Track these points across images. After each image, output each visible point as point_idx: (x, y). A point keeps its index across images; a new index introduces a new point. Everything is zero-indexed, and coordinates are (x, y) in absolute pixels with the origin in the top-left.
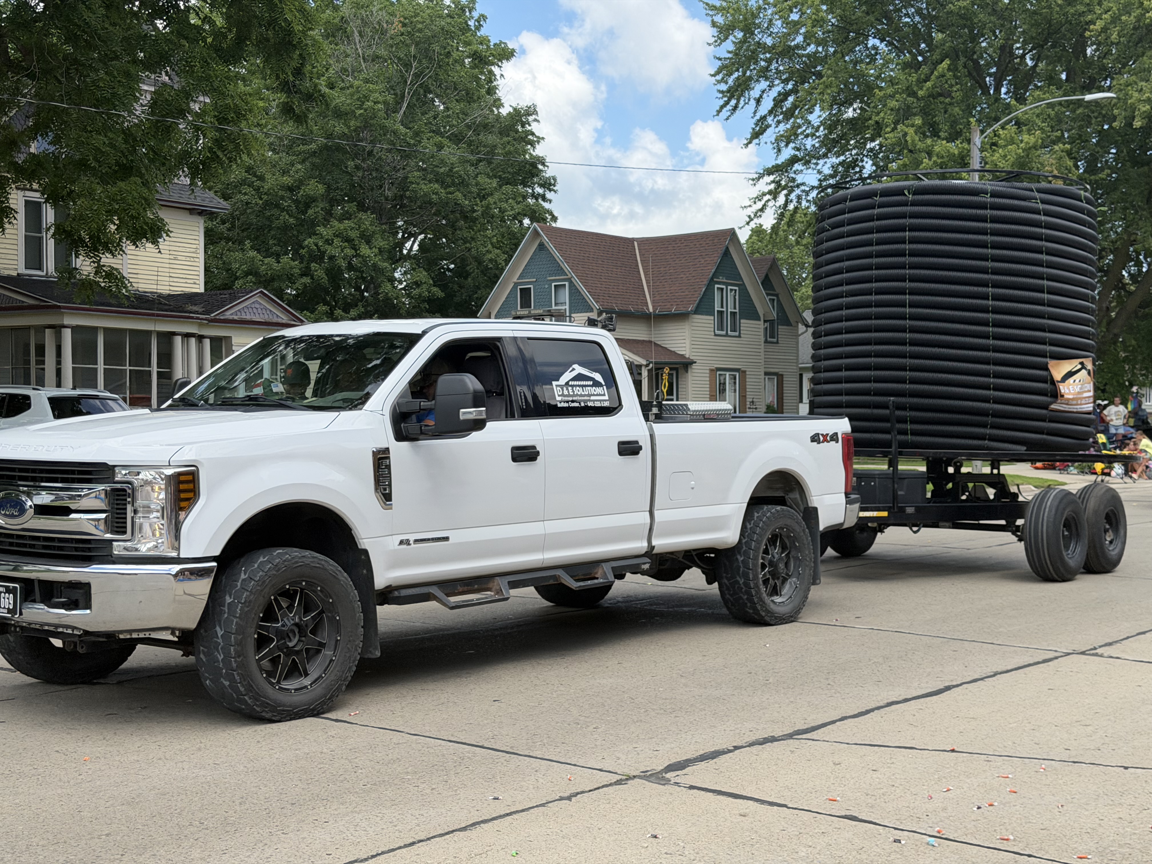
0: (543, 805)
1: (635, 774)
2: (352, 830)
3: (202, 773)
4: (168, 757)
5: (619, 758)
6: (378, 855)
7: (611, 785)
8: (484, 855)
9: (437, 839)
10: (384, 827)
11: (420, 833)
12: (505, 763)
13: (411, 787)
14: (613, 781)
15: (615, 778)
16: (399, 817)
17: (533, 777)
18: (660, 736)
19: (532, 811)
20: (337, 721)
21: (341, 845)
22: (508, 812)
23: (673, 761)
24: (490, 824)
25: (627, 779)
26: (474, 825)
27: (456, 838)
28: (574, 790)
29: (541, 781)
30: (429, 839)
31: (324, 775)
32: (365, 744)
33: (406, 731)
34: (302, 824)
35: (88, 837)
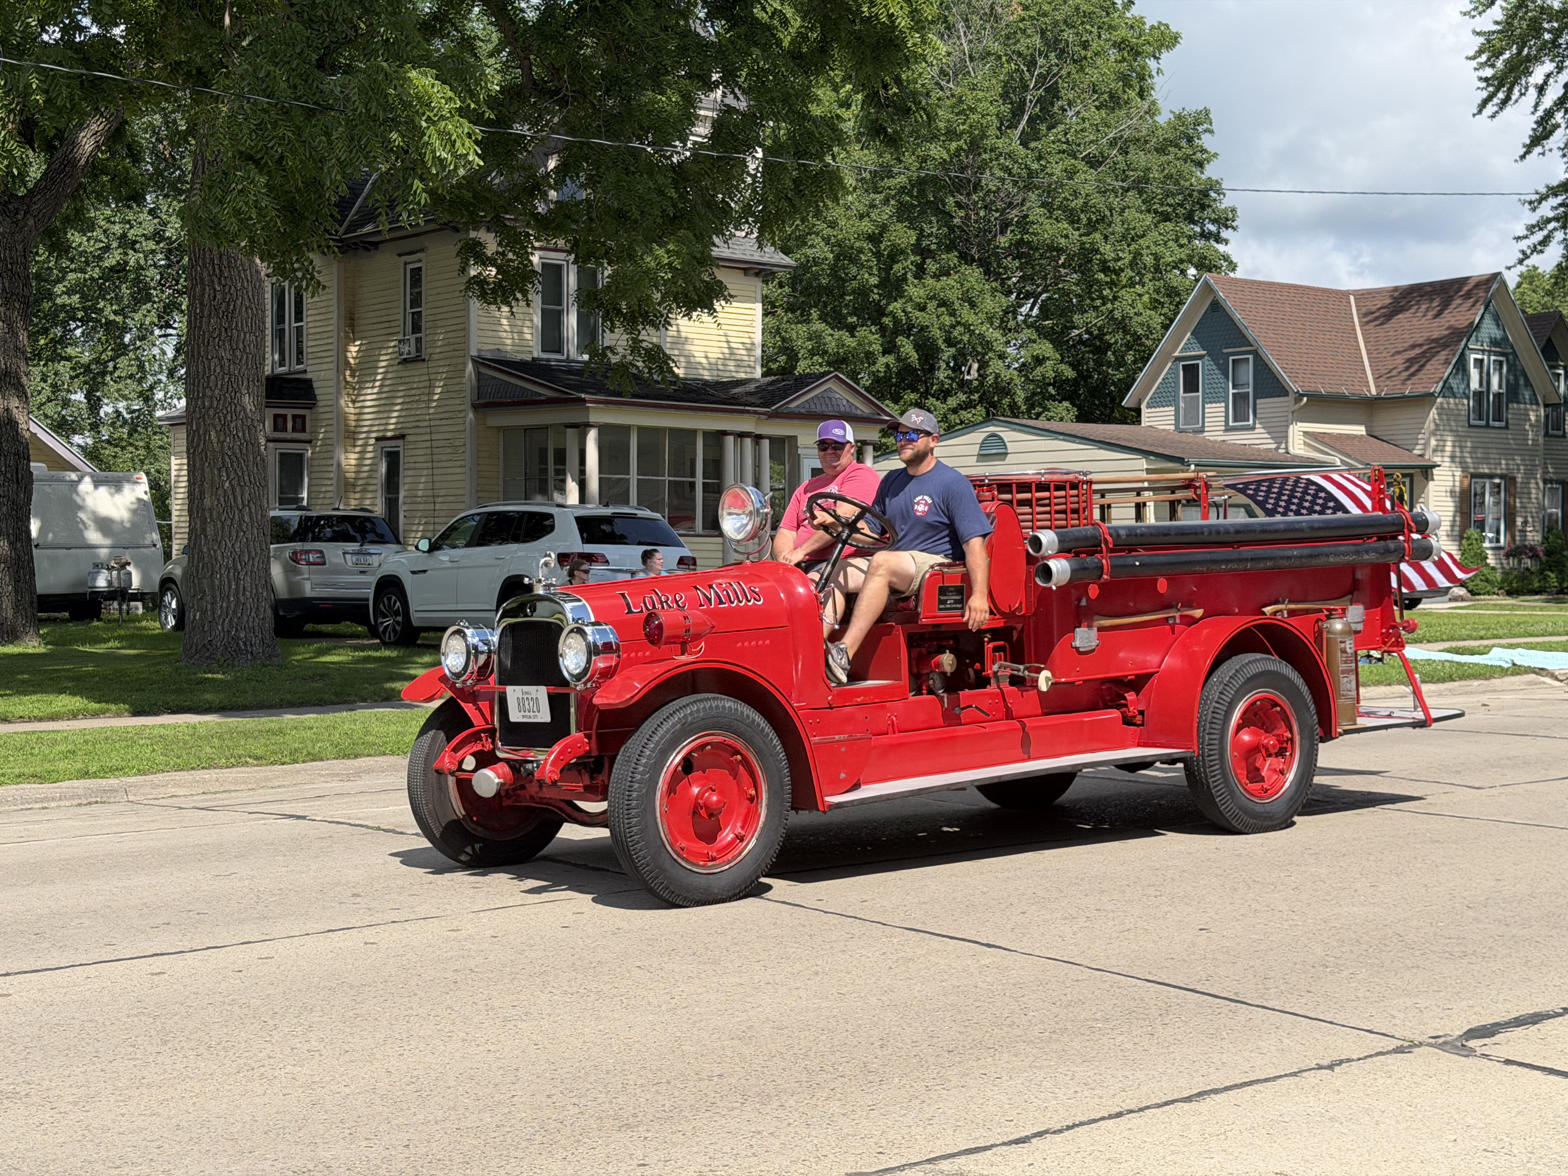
0: (1294, 1074)
1: (1421, 1040)
2: (1034, 1091)
3: (825, 1004)
5: (1394, 1017)
6: (1075, 1125)
7: (1388, 1052)
8: (1223, 1137)
9: (1154, 1110)
10: (1078, 1089)
11: (1129, 1101)
12: (1230, 1015)
13: (1105, 1039)
14: (1390, 1048)
15: (1393, 1044)
16: (1096, 1077)
17: (1273, 1035)
18: (1450, 989)
19: (1280, 1081)
20: (989, 946)
21: (1024, 1110)
22: (1247, 1080)
23: (1475, 1024)
24: (1224, 1095)
25: (1411, 1046)
26: (1200, 1094)
27: (1178, 1111)
28: (1336, 1057)
29: (1284, 1040)
30: (1141, 1110)
31: (984, 1016)
32: (1032, 979)
33: (1085, 964)
34: (967, 1079)
35: (696, 1077)
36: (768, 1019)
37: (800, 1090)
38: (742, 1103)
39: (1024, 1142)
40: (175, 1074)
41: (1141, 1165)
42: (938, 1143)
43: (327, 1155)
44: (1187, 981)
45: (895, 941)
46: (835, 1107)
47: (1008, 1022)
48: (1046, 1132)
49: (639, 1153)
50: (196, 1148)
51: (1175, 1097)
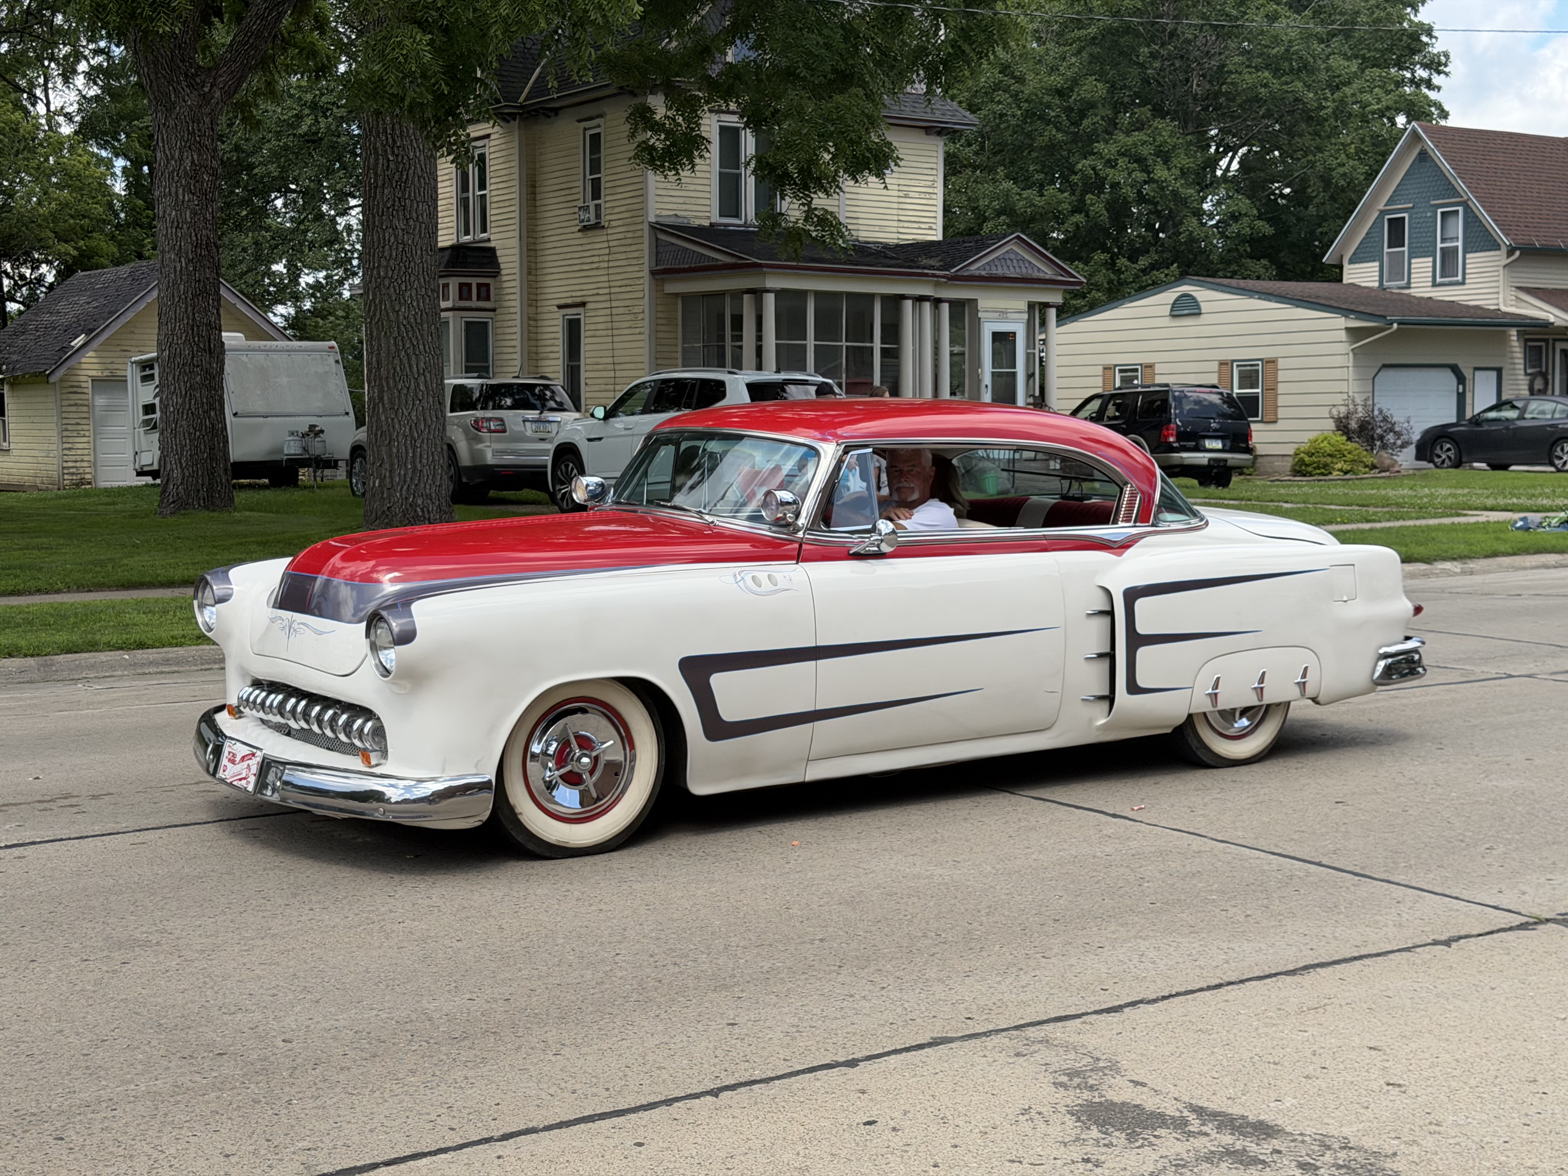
0: (1408, 949)
1: (1548, 917)
2: (1135, 961)
3: (939, 871)
4: (895, 848)
5: (1524, 893)
6: (1171, 996)
7: (1511, 929)
8: (1321, 1010)
9: (1254, 983)
10: (1180, 960)
11: (1230, 973)
12: (1352, 889)
13: (1217, 910)
14: (1514, 925)
15: (1518, 920)
16: (1201, 949)
17: (1393, 910)
19: (1391, 956)
20: (1114, 816)
21: (1121, 980)
22: (1356, 954)
24: (1330, 969)
25: (1536, 923)
26: (1306, 968)
27: (1280, 984)
28: (1455, 933)
29: (1406, 916)
30: (1242, 982)
31: (1097, 886)
32: (1153, 849)
33: (1210, 835)
34: (1068, 947)
35: (800, 940)
36: (878, 886)
37: (899, 955)
38: (840, 967)
39: (1116, 1011)
40: (299, 925)
41: (1231, 1036)
42: (1029, 1010)
43: (431, 1007)
44: (1313, 854)
45: (1020, 810)
46: (932, 973)
47: (1121, 892)
48: (1141, 1002)
49: (731, 1013)
50: (309, 996)
51: (1280, 969)
